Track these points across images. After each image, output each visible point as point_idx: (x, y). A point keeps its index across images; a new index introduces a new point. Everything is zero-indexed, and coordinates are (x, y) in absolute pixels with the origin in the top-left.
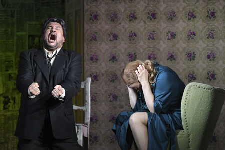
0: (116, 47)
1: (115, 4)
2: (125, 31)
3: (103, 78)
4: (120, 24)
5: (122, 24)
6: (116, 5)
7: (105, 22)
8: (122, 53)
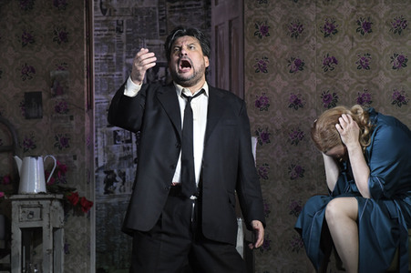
0: (301, 83)
1: (299, 7)
2: (318, 55)
3: (279, 136)
4: (308, 42)
5: (312, 42)
6: (302, 8)
7: (282, 39)
8: (311, 94)
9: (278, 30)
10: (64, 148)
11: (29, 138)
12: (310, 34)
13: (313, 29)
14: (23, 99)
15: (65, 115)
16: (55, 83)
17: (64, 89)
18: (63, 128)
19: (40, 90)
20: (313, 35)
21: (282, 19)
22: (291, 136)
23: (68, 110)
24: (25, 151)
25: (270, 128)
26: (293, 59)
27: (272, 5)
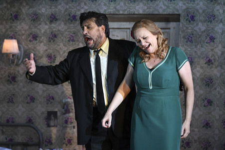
9: (198, 82)
10: (68, 145)
11: (48, 138)
12: (217, 85)
13: (218, 81)
14: (46, 115)
15: (70, 125)
16: (65, 107)
17: (71, 110)
18: (69, 133)
19: (56, 110)
20: (218, 85)
21: (200, 75)
22: (203, 144)
23: (72, 123)
24: (46, 146)
25: (191, 139)
26: (206, 99)
27: (195, 67)
